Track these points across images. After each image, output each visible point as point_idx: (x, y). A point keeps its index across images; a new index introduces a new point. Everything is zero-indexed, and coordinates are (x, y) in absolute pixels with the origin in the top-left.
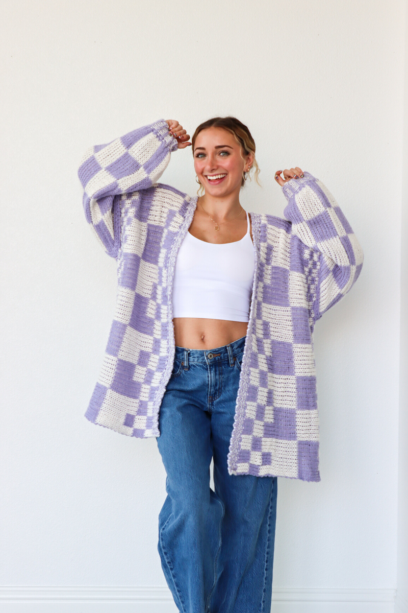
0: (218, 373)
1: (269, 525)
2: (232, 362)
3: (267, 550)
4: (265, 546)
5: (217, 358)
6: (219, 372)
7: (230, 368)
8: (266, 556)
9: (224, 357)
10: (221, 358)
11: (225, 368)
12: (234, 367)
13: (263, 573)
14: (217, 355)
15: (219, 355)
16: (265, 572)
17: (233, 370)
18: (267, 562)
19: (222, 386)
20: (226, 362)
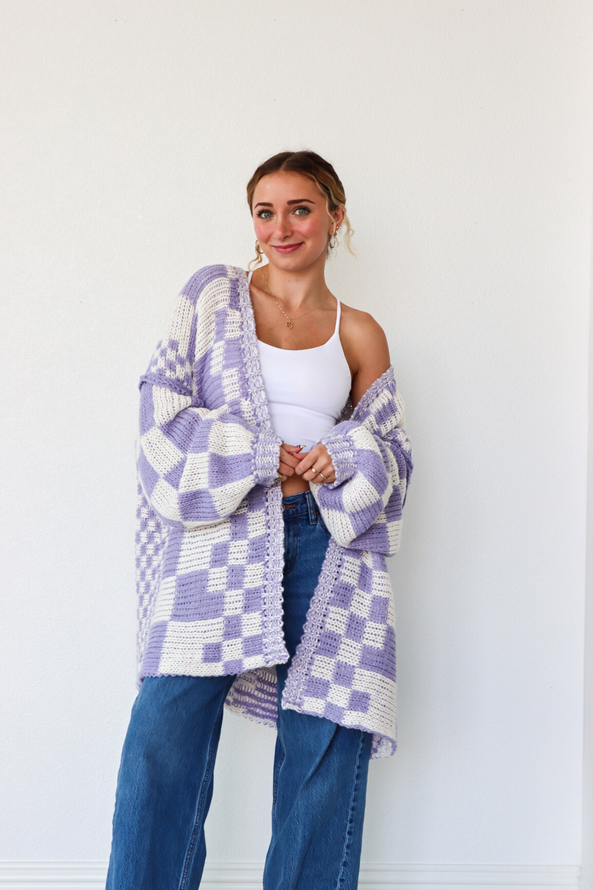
0: (292, 533)
1: (359, 767)
2: (313, 518)
3: (352, 804)
4: (349, 798)
5: (291, 511)
6: (294, 532)
7: (309, 527)
8: (350, 812)
9: (301, 510)
10: (297, 510)
11: (302, 525)
12: (316, 525)
13: (344, 838)
14: (290, 507)
15: (294, 506)
16: (347, 836)
17: (314, 529)
18: (351, 821)
19: (296, 555)
20: (304, 517)
